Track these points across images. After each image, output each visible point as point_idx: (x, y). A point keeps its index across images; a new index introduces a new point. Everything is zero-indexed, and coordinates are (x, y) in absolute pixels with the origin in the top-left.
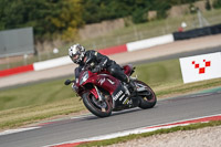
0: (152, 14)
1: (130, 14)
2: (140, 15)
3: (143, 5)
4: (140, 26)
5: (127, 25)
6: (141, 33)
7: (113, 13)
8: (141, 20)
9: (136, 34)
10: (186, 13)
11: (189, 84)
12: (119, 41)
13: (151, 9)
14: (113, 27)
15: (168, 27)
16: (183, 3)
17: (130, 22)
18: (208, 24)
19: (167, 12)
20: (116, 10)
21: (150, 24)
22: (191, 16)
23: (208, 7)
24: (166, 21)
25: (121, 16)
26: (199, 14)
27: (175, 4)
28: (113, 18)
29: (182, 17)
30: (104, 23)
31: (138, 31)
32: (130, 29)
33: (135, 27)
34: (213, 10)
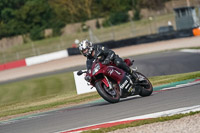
0: (48, 32)
1: (28, 32)
2: (37, 33)
3: (40, 24)
4: (38, 42)
5: (25, 42)
6: (38, 49)
7: (12, 31)
8: (38, 37)
9: (34, 50)
10: (79, 31)
11: (82, 95)
12: (18, 57)
13: (47, 28)
14: (12, 44)
15: (63, 44)
16: (76, 22)
17: (28, 39)
18: (98, 41)
19: (62, 30)
20: (15, 28)
21: (47, 41)
22: (83, 34)
23: (98, 26)
24: (61, 38)
25: (20, 34)
26: (90, 32)
27: (69, 22)
28: (12, 35)
29: (75, 34)
30: (4, 40)
31: (35, 47)
32: (28, 45)
33: (33, 44)
34: (102, 29)
